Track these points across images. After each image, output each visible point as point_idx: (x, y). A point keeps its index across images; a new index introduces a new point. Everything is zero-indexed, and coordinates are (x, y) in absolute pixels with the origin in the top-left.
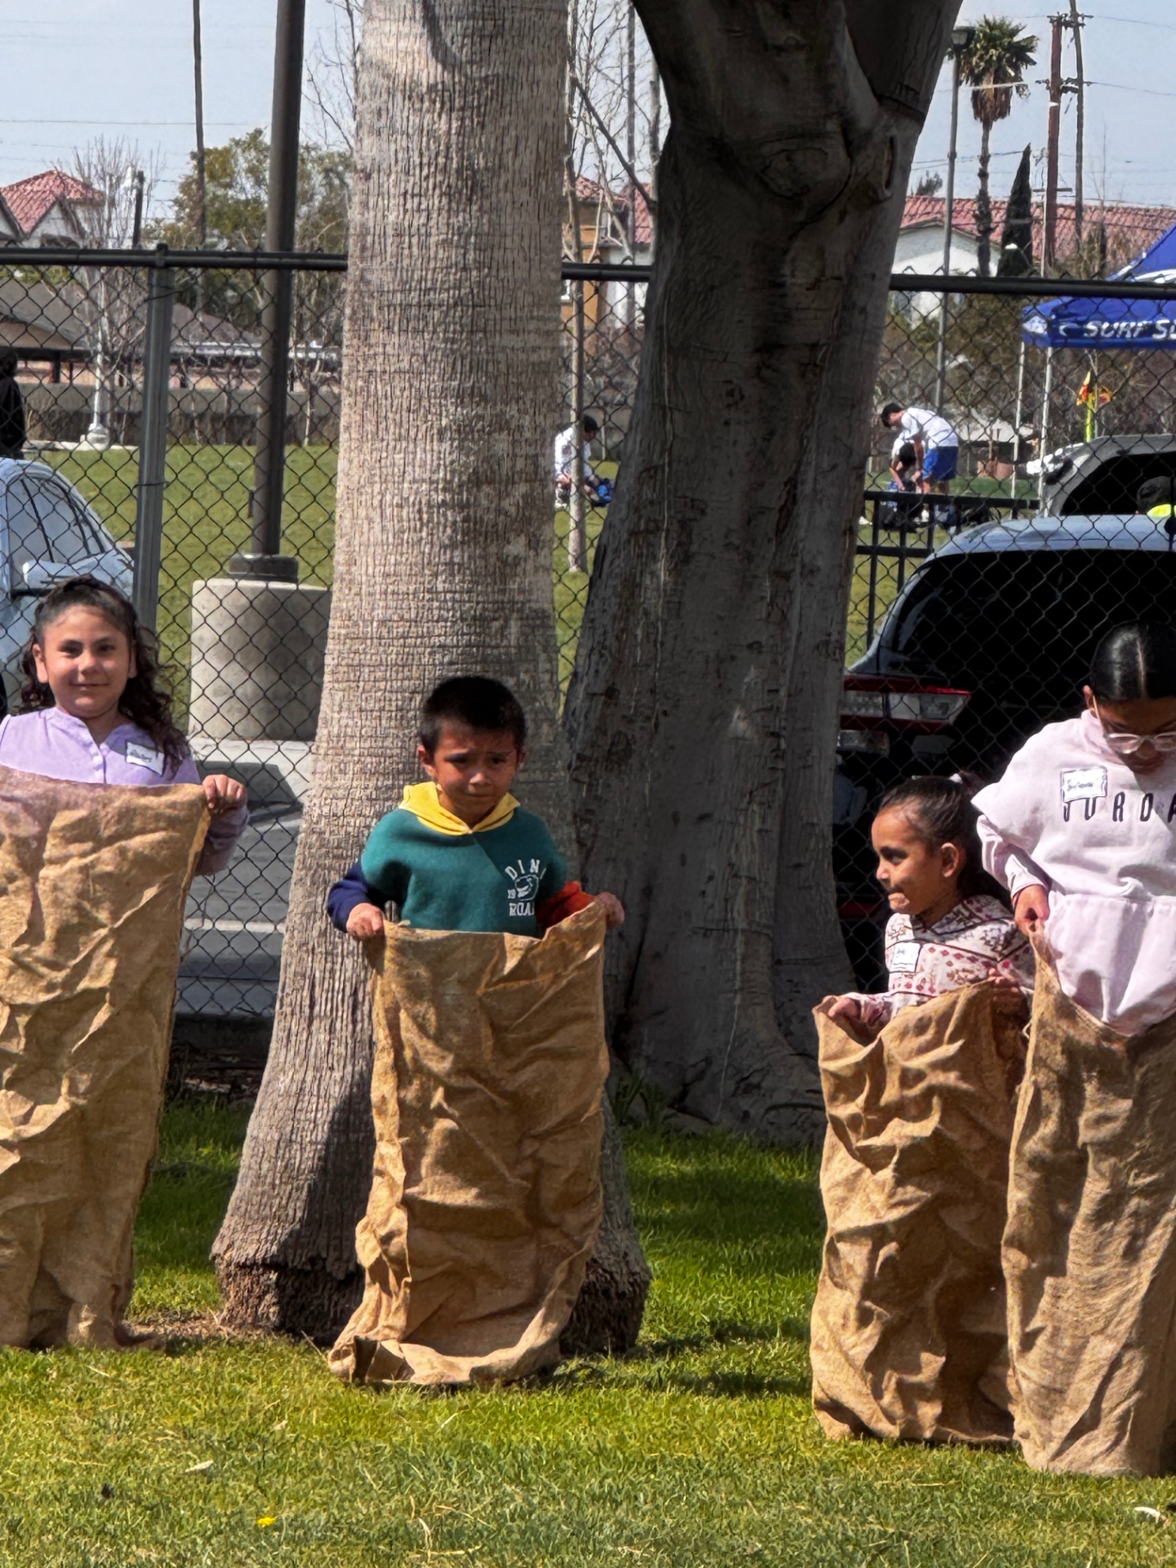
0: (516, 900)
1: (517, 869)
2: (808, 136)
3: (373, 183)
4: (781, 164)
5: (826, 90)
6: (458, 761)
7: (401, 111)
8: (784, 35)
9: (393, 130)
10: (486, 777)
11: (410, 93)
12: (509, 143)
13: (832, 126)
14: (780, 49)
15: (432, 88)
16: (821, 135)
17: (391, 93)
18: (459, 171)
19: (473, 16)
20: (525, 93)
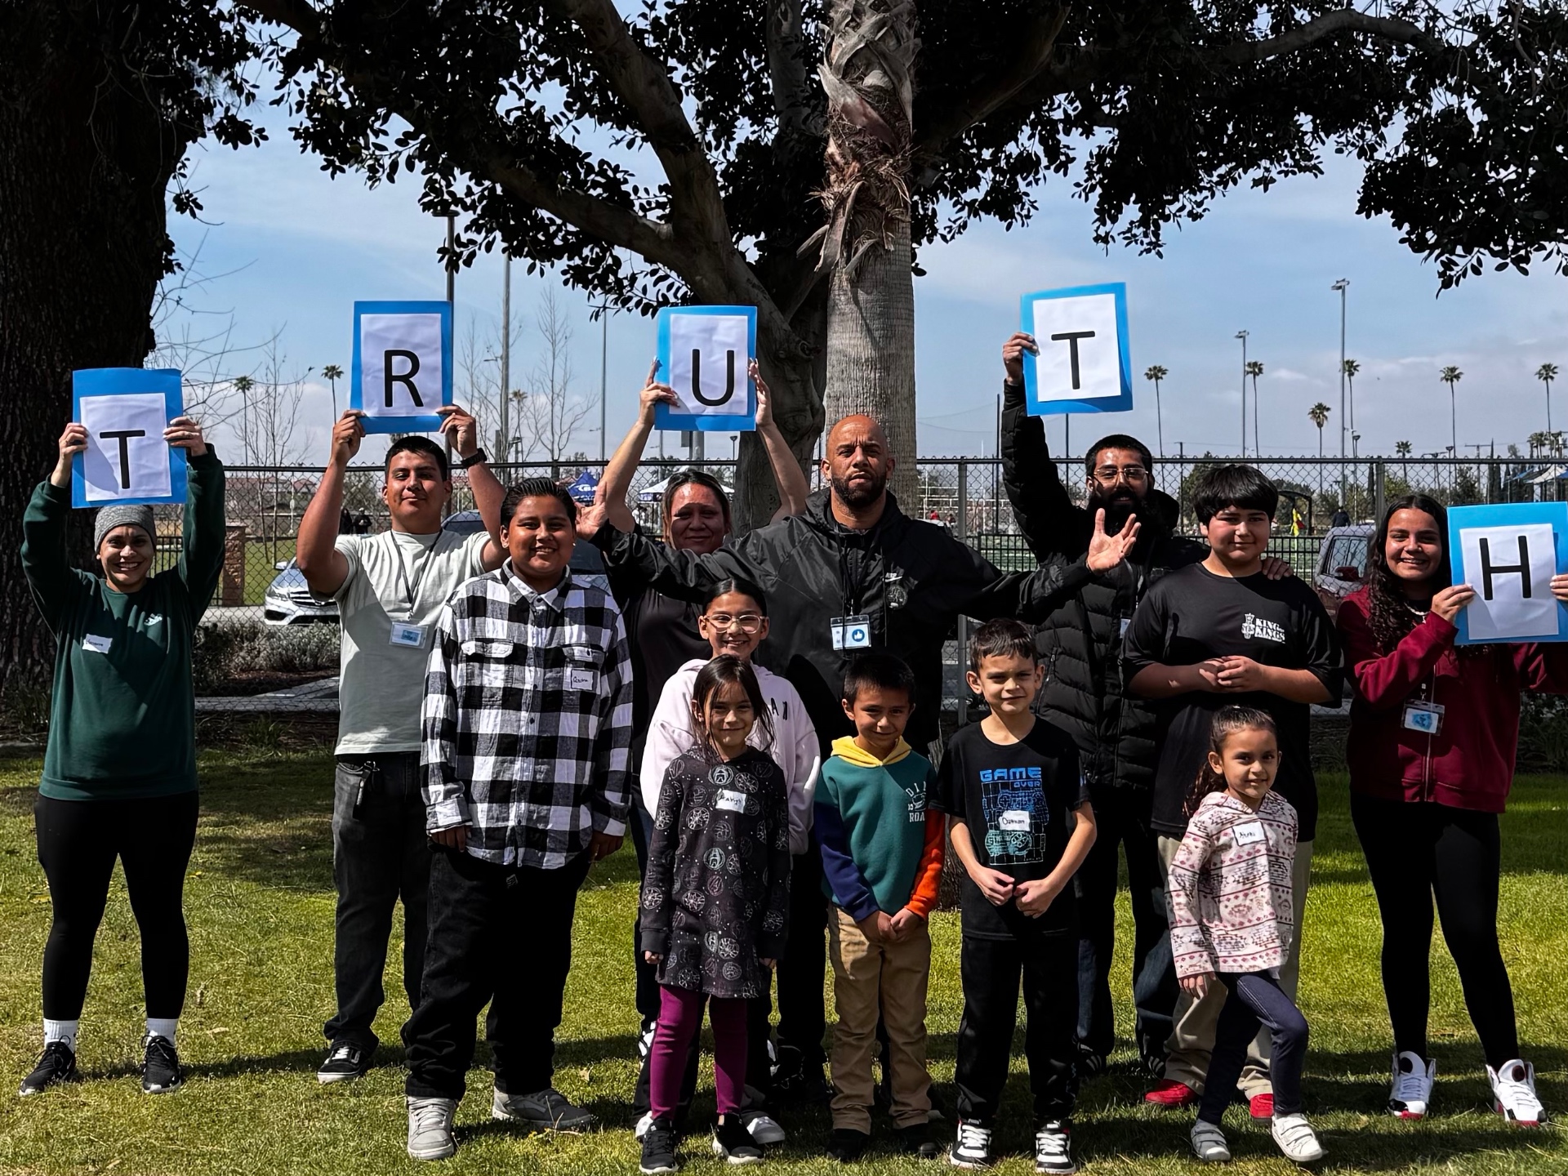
0: (914, 811)
1: (915, 790)
2: (801, 411)
3: (841, 403)
4: (791, 420)
5: (806, 395)
6: (870, 710)
7: (855, 373)
8: (793, 377)
9: (850, 378)
10: (888, 720)
11: (857, 362)
12: (899, 382)
13: (808, 407)
14: (792, 382)
15: (867, 360)
16: (805, 410)
17: (848, 363)
18: (880, 395)
19: (883, 329)
20: (904, 362)
